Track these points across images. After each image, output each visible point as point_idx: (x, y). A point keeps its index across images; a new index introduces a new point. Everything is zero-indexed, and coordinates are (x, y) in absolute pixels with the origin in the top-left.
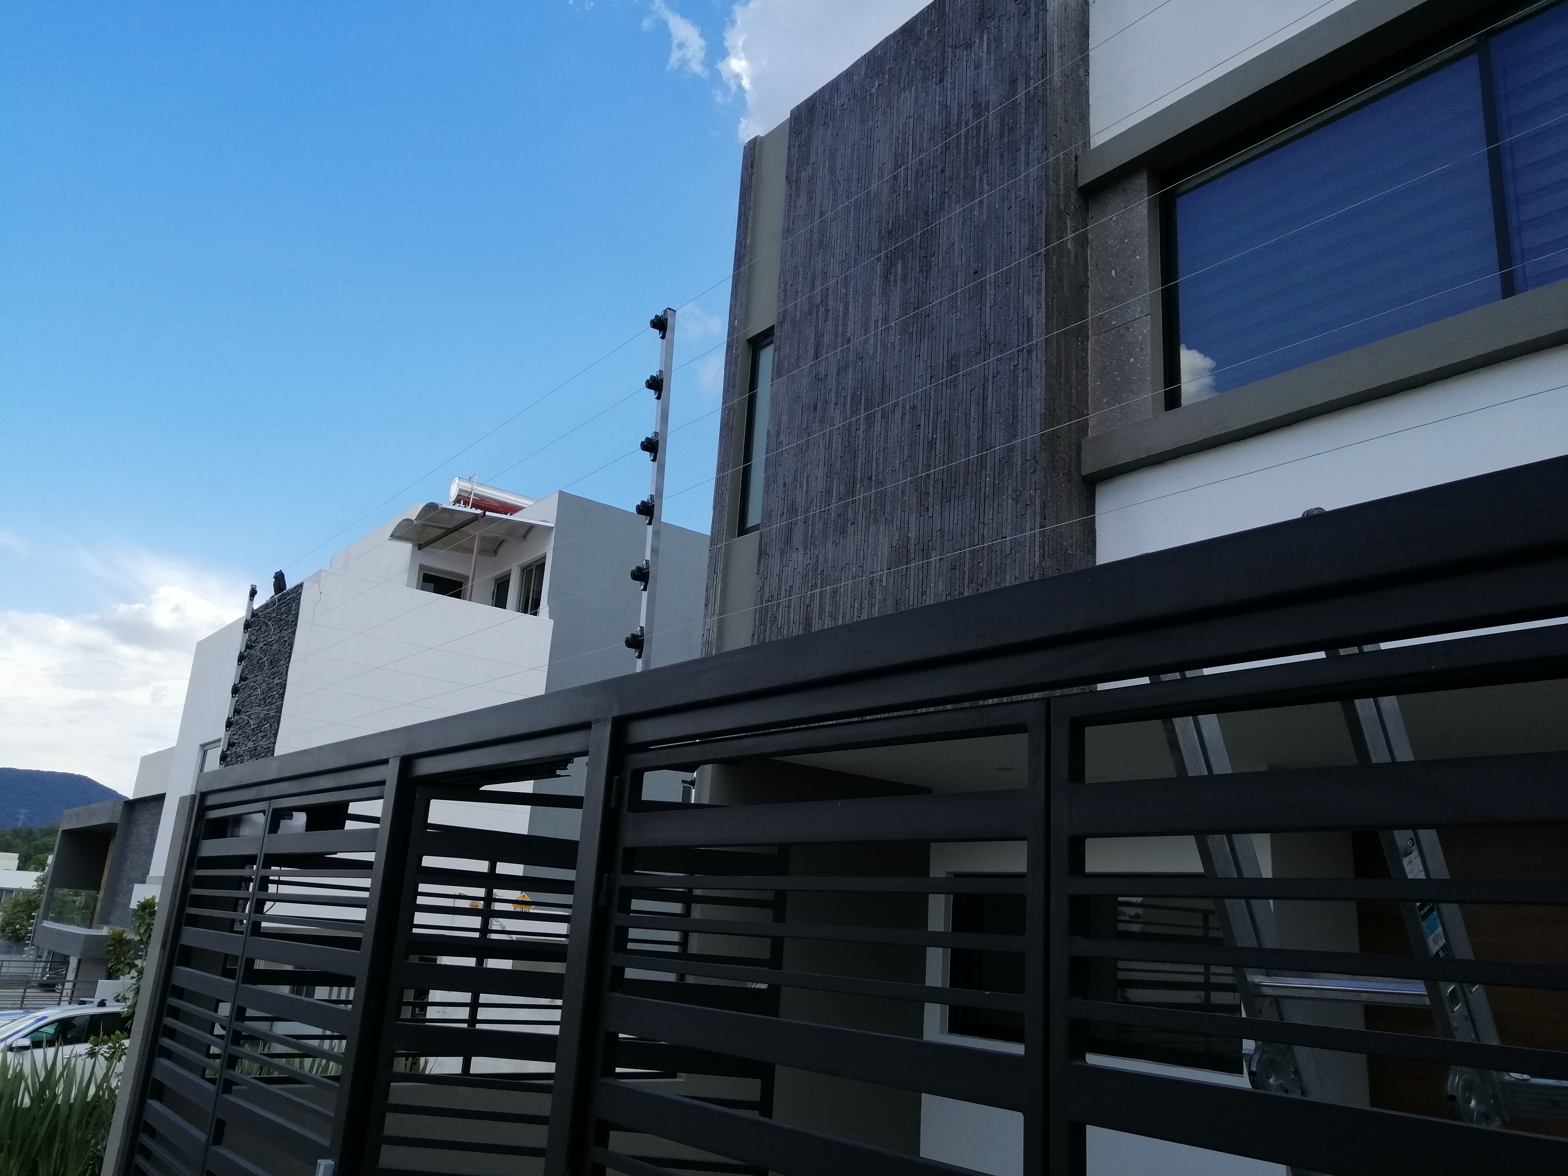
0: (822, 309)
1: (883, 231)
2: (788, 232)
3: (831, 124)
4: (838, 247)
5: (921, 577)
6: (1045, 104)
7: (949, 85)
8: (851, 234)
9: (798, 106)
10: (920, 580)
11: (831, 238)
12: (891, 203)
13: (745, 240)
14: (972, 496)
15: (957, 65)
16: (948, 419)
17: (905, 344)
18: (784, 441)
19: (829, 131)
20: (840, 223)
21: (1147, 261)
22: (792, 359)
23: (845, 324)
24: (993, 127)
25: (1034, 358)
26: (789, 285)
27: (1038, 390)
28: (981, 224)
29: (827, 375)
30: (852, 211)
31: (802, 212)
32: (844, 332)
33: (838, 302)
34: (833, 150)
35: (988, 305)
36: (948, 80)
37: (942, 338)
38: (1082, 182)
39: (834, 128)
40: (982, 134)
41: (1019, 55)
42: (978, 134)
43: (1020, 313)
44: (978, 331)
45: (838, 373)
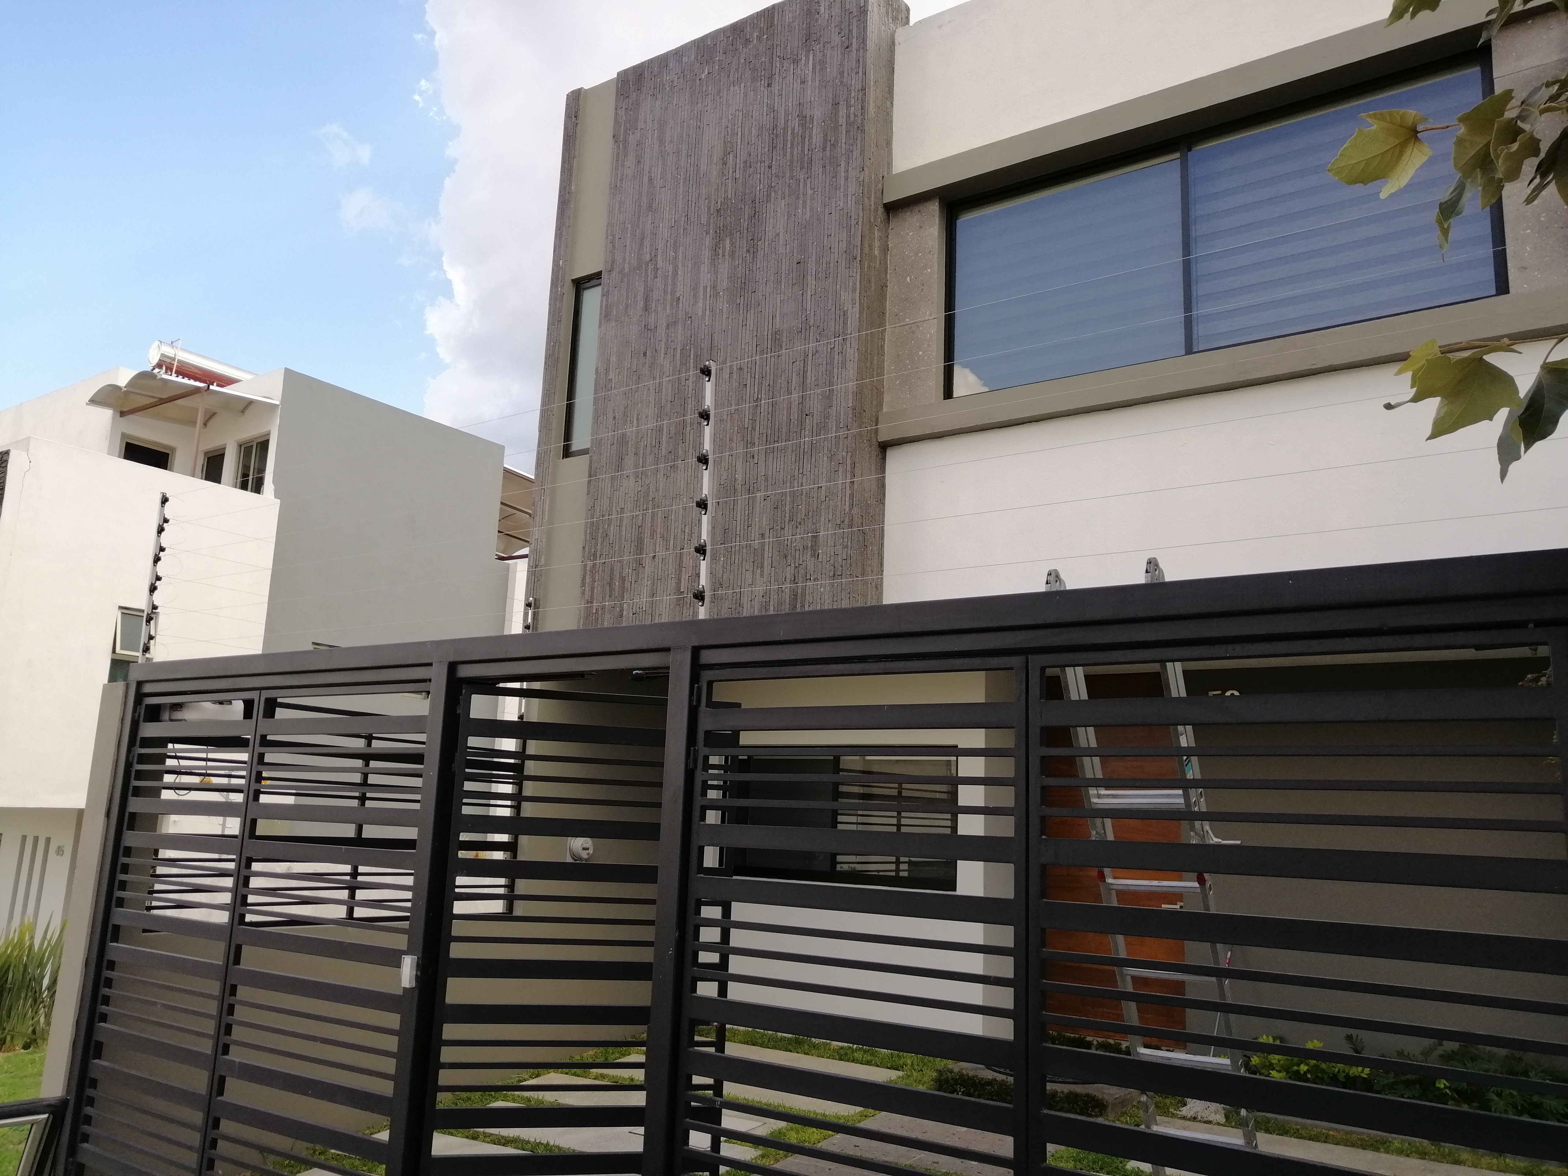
0: (651, 267)
1: (712, 208)
2: (615, 188)
3: (659, 97)
4: (667, 213)
5: (747, 512)
6: (863, 131)
7: (777, 92)
8: (680, 204)
9: (625, 70)
10: (746, 515)
11: (660, 202)
12: (720, 185)
13: (570, 186)
14: (793, 451)
15: (784, 75)
16: (771, 383)
17: (732, 313)
18: (613, 380)
19: (658, 103)
20: (669, 192)
21: (936, 275)
22: (621, 306)
23: (674, 284)
24: (817, 139)
25: (848, 345)
26: (617, 239)
27: (851, 372)
28: (804, 222)
29: (656, 327)
30: (682, 183)
31: (630, 173)
32: (673, 292)
33: (668, 264)
34: (662, 122)
35: (809, 293)
36: (776, 87)
37: (767, 314)
38: (887, 200)
39: (663, 101)
40: (807, 143)
41: (842, 82)
42: (803, 143)
43: (838, 305)
44: (800, 313)
45: (668, 327)
